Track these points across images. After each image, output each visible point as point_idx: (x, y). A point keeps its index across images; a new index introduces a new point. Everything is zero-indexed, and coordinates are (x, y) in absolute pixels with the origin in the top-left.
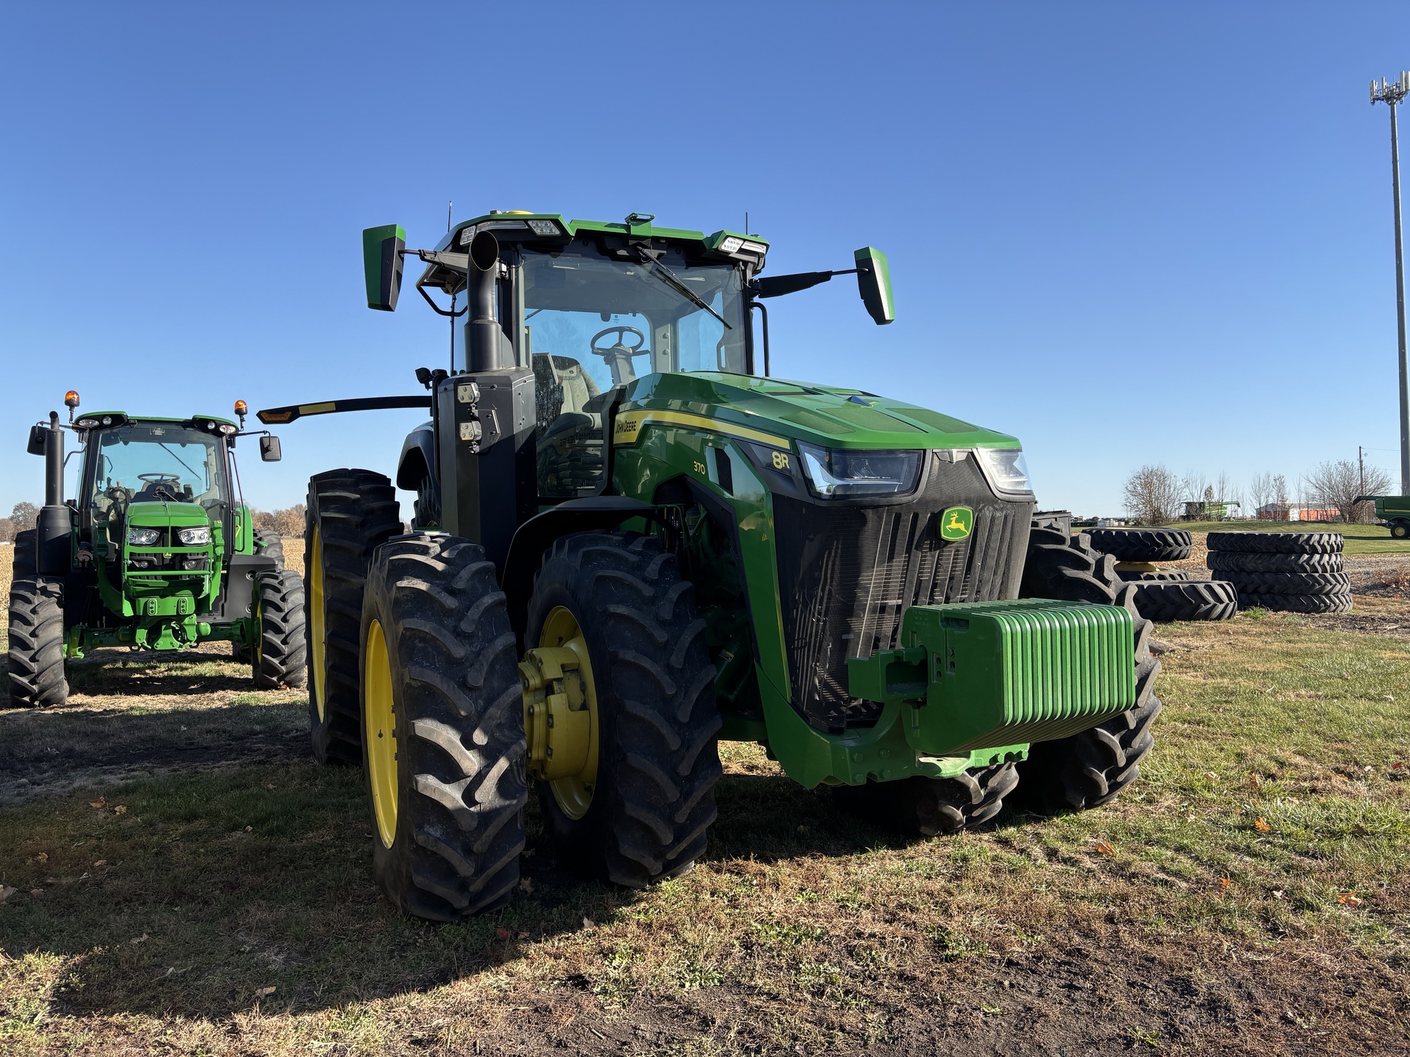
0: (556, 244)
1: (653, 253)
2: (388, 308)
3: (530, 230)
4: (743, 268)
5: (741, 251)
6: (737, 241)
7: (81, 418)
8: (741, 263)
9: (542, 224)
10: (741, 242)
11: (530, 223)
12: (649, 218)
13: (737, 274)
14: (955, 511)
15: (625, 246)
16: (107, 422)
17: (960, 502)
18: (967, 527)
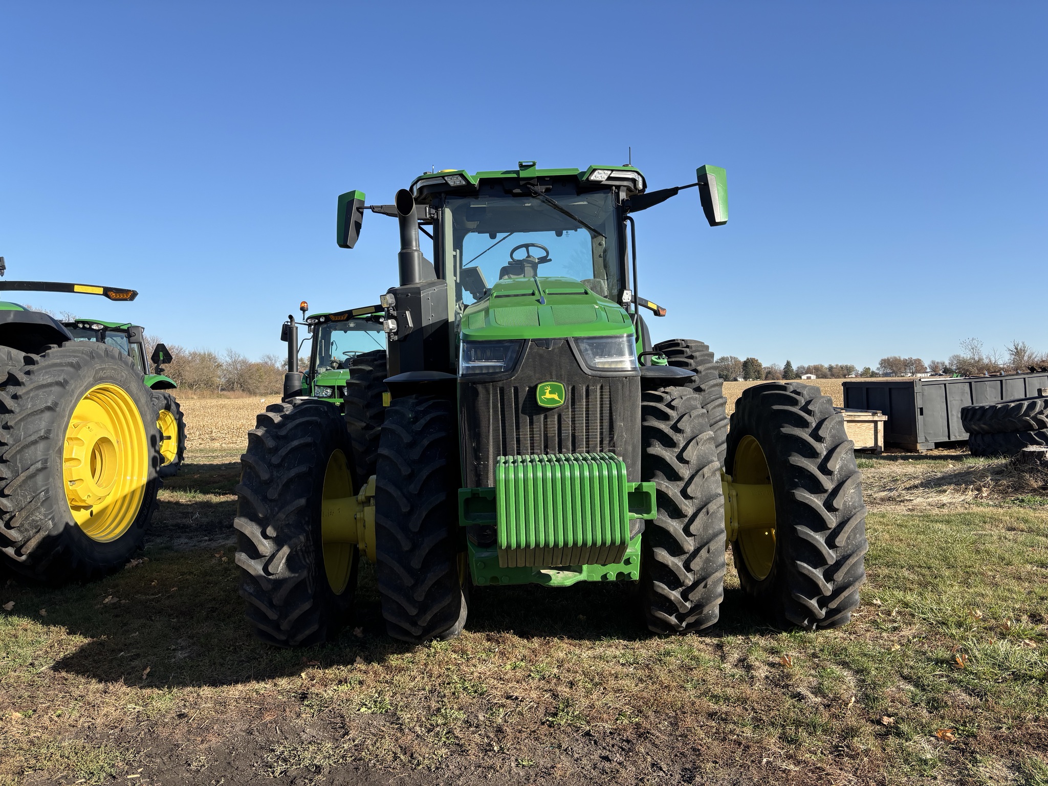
0: (466, 191)
1: (541, 189)
2: (348, 247)
3: (447, 183)
4: (616, 191)
5: (609, 178)
6: (606, 172)
7: (308, 319)
8: (614, 187)
9: (455, 178)
10: (609, 172)
11: (446, 178)
12: (532, 164)
13: (611, 197)
14: (548, 385)
15: (519, 187)
16: (322, 320)
17: (552, 378)
18: (560, 397)
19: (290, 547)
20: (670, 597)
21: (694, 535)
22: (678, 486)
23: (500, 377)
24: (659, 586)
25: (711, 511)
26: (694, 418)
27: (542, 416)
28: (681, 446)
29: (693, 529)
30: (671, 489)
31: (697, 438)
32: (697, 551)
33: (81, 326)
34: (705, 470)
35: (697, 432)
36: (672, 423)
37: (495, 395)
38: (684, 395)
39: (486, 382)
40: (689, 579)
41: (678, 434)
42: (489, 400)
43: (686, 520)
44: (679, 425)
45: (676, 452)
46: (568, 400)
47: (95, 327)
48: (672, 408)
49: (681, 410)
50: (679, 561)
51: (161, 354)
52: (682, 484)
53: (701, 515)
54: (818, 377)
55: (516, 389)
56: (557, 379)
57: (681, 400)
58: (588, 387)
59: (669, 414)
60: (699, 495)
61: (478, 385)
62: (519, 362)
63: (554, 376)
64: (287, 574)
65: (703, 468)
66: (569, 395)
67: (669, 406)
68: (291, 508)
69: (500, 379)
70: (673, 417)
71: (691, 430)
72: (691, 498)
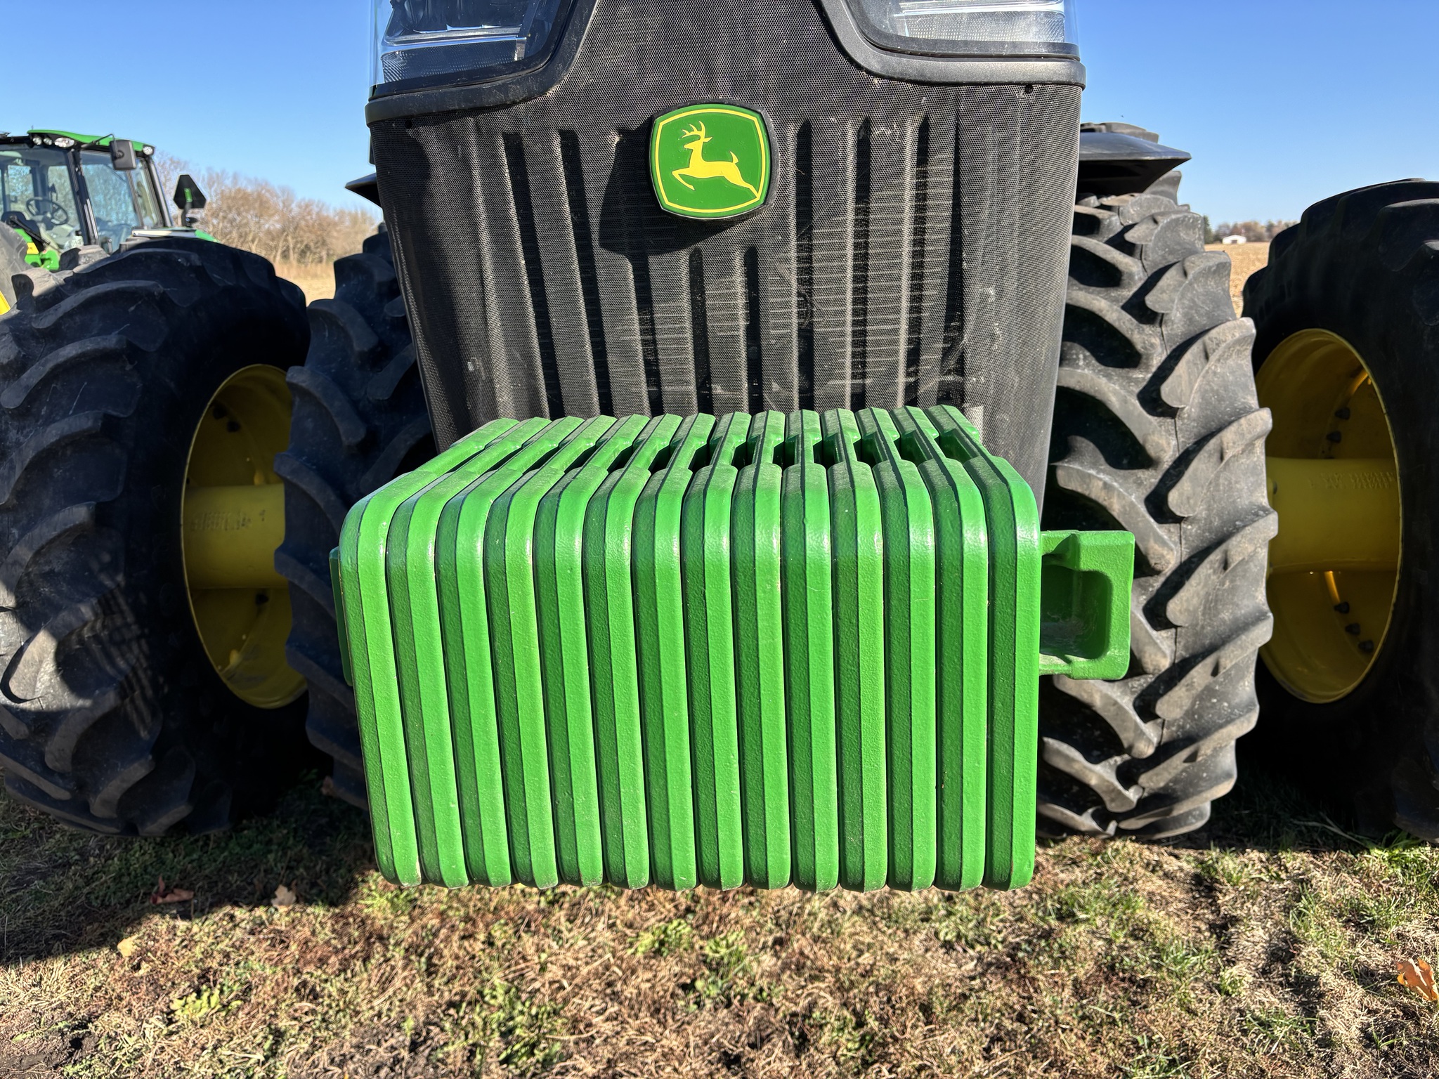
14: (694, 120)
17: (711, 88)
18: (749, 172)
19: (54, 634)
20: (1086, 780)
21: (1176, 627)
22: (1139, 483)
23: (504, 88)
24: (1059, 753)
25: (1235, 559)
26: (1195, 279)
27: (683, 257)
28: (1156, 361)
29: (1175, 608)
30: (1120, 495)
31: (1206, 338)
32: (1180, 670)
33: (38, 141)
34: (1228, 435)
35: (1204, 322)
36: (1127, 293)
37: (491, 168)
38: (1163, 214)
39: (450, 115)
40: (1147, 738)
41: (1147, 329)
42: (470, 191)
43: (1157, 583)
44: (1151, 300)
45: (1137, 381)
46: (783, 192)
47: (60, 143)
48: (1129, 249)
49: (1155, 258)
50: (1124, 693)
51: (187, 191)
52: (1150, 478)
53: (1206, 572)
54: (1249, 240)
55: (570, 142)
56: (735, 90)
57: (1152, 225)
58: (866, 127)
59: (1121, 267)
60: (1200, 511)
61: (422, 130)
62: (576, 20)
63: (722, 82)
64: (66, 700)
65: (1220, 429)
66: (785, 166)
67: (1120, 242)
68: (46, 531)
69: (499, 97)
70: (1131, 275)
71: (1185, 315)
72: (1178, 520)
